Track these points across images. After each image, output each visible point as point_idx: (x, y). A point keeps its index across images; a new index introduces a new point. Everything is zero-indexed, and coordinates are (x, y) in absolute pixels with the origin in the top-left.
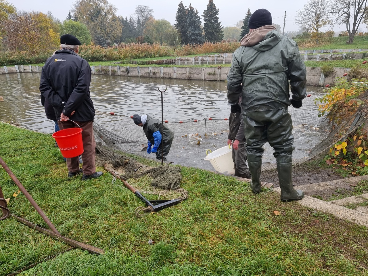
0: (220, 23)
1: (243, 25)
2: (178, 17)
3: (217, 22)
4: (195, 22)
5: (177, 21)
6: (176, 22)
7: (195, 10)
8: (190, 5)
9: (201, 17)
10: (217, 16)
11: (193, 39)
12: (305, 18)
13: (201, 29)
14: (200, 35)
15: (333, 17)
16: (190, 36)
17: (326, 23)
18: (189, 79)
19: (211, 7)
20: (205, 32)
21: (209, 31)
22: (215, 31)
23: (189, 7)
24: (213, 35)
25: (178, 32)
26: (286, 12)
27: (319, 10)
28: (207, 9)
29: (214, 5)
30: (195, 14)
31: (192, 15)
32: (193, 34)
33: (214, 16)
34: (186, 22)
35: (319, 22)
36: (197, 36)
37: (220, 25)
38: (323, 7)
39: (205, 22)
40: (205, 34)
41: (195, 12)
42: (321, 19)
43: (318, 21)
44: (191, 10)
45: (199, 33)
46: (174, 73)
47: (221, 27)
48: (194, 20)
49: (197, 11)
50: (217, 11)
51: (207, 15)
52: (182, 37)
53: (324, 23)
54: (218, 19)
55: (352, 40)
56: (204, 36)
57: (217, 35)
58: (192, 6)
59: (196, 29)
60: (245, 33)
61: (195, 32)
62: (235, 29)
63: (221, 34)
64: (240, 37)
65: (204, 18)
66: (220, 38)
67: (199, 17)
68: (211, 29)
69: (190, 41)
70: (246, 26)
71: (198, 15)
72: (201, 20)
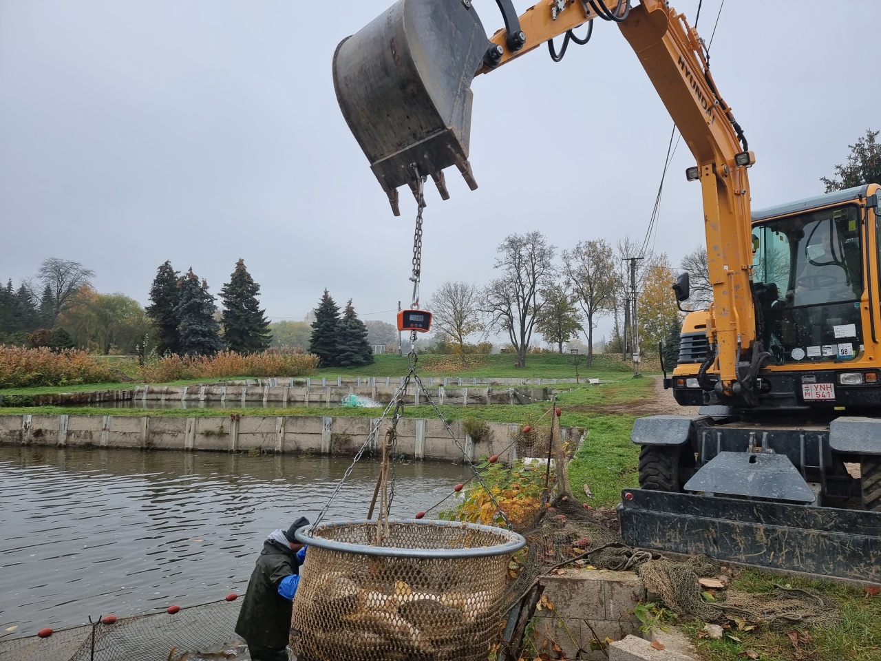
0: (262, 312)
1: (316, 321)
2: (155, 293)
3: (256, 310)
4: (200, 306)
5: (154, 300)
6: (150, 303)
7: (200, 280)
8: (191, 269)
9: (216, 296)
10: (255, 297)
11: (193, 343)
12: (437, 316)
13: (215, 321)
14: (212, 335)
15: (486, 319)
16: (187, 337)
17: (474, 328)
18: (149, 450)
19: (240, 280)
20: (226, 329)
21: (236, 326)
22: (251, 329)
23: (187, 274)
24: (245, 337)
25: (154, 325)
26: (400, 302)
27: (458, 305)
28: (232, 282)
29: (249, 276)
30: (201, 289)
31: (194, 290)
32: (195, 333)
33: (248, 297)
34: (175, 304)
35: (463, 326)
36: (204, 335)
37: (264, 317)
38: (465, 300)
39: (226, 309)
40: (227, 334)
41: (201, 285)
42: (465, 321)
43: (461, 323)
44: (190, 281)
45: (209, 331)
46: (103, 432)
47: (266, 321)
48: (198, 301)
49: (205, 283)
50: (255, 289)
51: (232, 294)
52: (163, 337)
53: (471, 329)
54: (258, 303)
55: (523, 362)
56: (223, 338)
57: (256, 336)
58: (194, 273)
59: (201, 323)
60: (320, 336)
61: (200, 328)
62: (301, 327)
63: (265, 335)
64: (310, 344)
65: (223, 299)
66: (263, 344)
67: (212, 298)
68: (241, 323)
69: (186, 347)
70: (322, 323)
71: (210, 291)
72: (215, 303)
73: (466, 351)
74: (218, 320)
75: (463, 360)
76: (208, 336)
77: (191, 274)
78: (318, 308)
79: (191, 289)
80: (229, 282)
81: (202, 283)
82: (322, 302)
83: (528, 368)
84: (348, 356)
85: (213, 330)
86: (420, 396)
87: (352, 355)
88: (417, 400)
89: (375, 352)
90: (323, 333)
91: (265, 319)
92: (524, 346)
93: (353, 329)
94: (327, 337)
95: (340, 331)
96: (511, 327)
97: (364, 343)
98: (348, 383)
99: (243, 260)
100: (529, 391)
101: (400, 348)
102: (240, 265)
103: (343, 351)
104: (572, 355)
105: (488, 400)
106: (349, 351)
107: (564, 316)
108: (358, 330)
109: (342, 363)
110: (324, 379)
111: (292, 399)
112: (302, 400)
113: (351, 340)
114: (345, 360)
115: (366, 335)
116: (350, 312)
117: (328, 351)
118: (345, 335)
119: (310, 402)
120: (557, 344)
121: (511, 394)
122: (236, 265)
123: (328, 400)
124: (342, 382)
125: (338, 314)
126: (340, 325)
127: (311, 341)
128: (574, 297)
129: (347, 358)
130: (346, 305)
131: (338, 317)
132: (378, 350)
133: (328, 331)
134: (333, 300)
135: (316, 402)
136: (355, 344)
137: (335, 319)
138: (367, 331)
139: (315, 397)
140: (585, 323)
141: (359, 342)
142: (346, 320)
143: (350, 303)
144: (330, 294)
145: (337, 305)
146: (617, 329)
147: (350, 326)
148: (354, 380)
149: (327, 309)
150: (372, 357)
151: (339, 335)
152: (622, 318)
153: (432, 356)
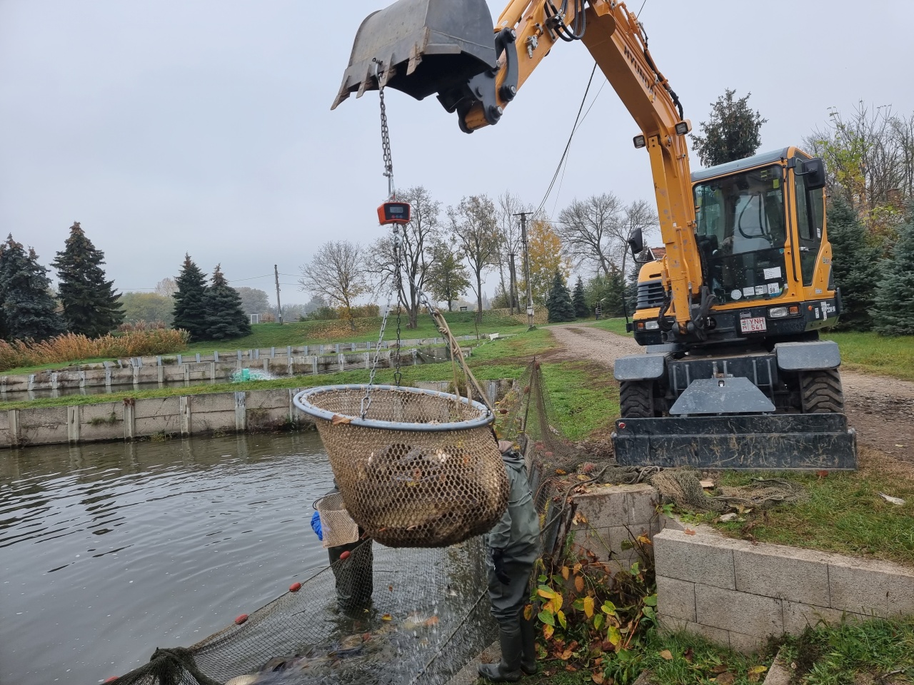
0: (110, 284)
1: (178, 290)
3: (101, 281)
4: (28, 280)
7: (26, 249)
8: (10, 237)
9: (48, 267)
10: (98, 266)
11: (24, 324)
12: (320, 279)
13: (50, 297)
14: (48, 313)
15: (373, 280)
16: (15, 317)
17: (362, 290)
19: (78, 247)
20: (64, 305)
21: (77, 302)
22: (98, 303)
23: (8, 242)
24: (90, 314)
26: (276, 266)
27: (343, 266)
28: (68, 250)
29: (88, 242)
30: (29, 260)
31: (18, 263)
32: (26, 312)
33: (90, 266)
35: (349, 288)
36: (38, 314)
37: (112, 288)
38: (350, 260)
39: (63, 281)
40: (66, 311)
41: (27, 255)
42: (351, 283)
43: (347, 286)
44: (12, 251)
45: (45, 309)
47: (115, 294)
48: (26, 274)
49: (32, 252)
50: (98, 257)
51: (68, 264)
53: (358, 291)
54: (103, 273)
55: (415, 322)
56: (62, 316)
57: (105, 313)
58: (16, 240)
59: (32, 299)
60: (184, 309)
61: (32, 306)
62: (154, 300)
63: (115, 310)
64: (173, 317)
65: (57, 270)
66: (114, 320)
67: (43, 269)
68: (85, 298)
69: (15, 329)
70: (186, 293)
71: (39, 262)
72: (48, 275)
73: (354, 314)
74: (54, 295)
75: (352, 325)
76: (43, 315)
77: (11, 242)
78: (179, 275)
79: (15, 259)
80: (64, 249)
81: (29, 252)
82: (183, 269)
83: (420, 329)
84: (221, 328)
85: (48, 307)
86: (318, 365)
87: (225, 327)
88: (315, 369)
89: (251, 323)
90: (188, 304)
91: (114, 291)
92: (415, 307)
93: (224, 297)
94: (193, 308)
95: (209, 301)
96: (400, 287)
97: (239, 313)
98: (227, 357)
99: (79, 223)
100: (432, 350)
101: (280, 316)
102: (76, 229)
103: (213, 323)
104: (463, 313)
105: (392, 363)
106: (221, 322)
107: (451, 273)
108: (230, 298)
109: (215, 335)
110: (198, 355)
111: (169, 379)
112: (181, 379)
113: (222, 310)
114: (218, 332)
115: (240, 304)
116: (219, 279)
117: (196, 323)
118: (215, 304)
119: (191, 380)
120: (447, 302)
121: (414, 355)
122: (71, 230)
123: (213, 375)
124: (219, 357)
125: (204, 282)
126: (208, 294)
127: (174, 314)
128: (461, 254)
129: (220, 330)
130: (214, 271)
131: (204, 285)
132: (254, 318)
133: (194, 302)
134: (197, 266)
135: (199, 380)
136: (228, 314)
137: (202, 288)
138: (240, 299)
139: (196, 375)
140: (473, 280)
141: (233, 312)
142: (214, 288)
143: (218, 268)
144: (193, 260)
145: (202, 271)
146: (502, 284)
147: (220, 294)
148: (233, 354)
149: (190, 277)
150: (249, 327)
151: (208, 305)
152: (507, 273)
153: (317, 322)
